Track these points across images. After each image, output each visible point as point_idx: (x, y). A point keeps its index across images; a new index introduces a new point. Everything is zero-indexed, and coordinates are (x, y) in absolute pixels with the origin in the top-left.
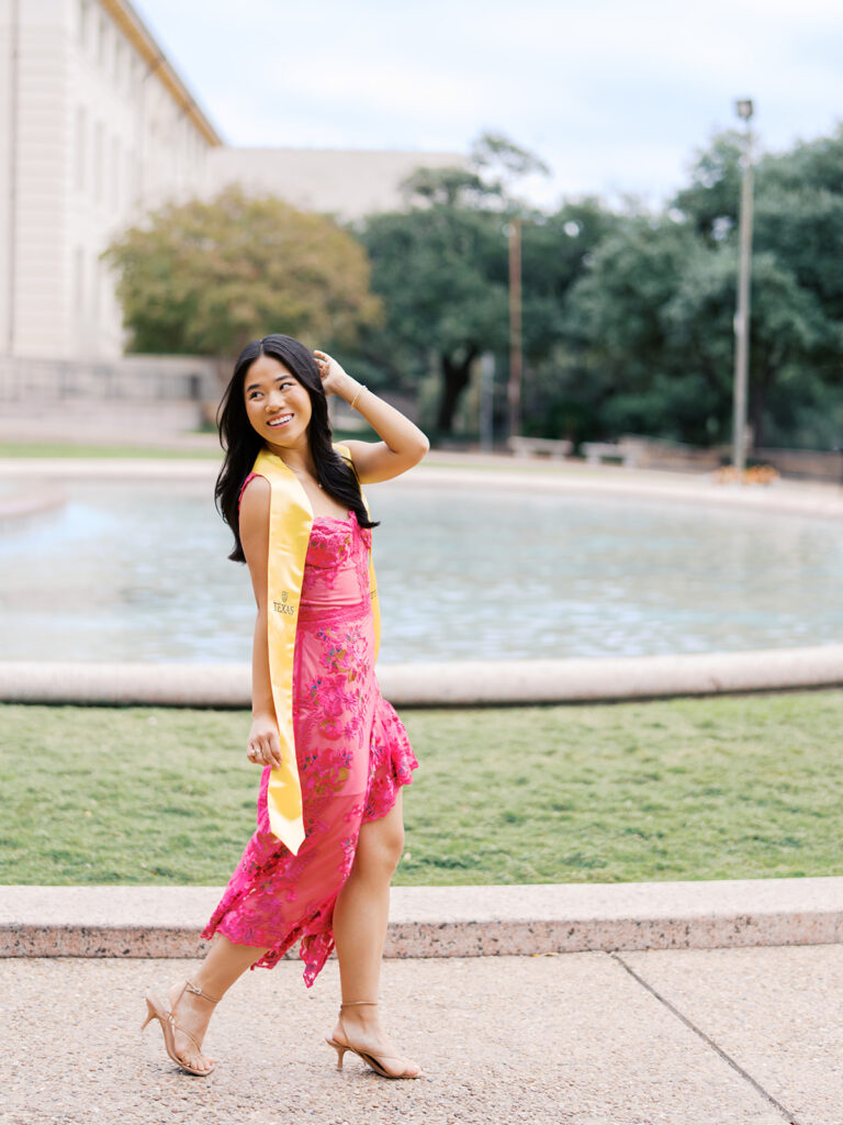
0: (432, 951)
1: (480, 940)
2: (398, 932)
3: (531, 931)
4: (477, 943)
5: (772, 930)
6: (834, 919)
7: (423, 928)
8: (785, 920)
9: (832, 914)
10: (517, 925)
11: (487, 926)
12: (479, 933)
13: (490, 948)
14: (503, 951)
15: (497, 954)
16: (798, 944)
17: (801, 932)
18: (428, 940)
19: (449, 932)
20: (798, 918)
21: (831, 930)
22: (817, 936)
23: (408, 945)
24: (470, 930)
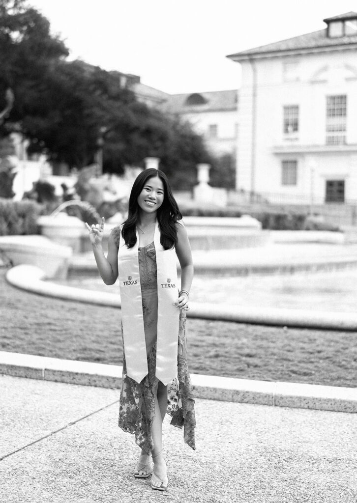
0: (73, 381)
1: (90, 380)
2: (62, 373)
3: (108, 379)
4: (88, 381)
5: (204, 393)
6: (232, 393)
7: (70, 374)
8: (209, 390)
9: (231, 390)
10: (103, 377)
11: (92, 376)
12: (89, 378)
13: (93, 384)
14: (98, 385)
15: (96, 386)
16: (214, 399)
17: (217, 395)
18: (72, 378)
19: (79, 376)
20: (215, 390)
21: (230, 397)
22: (224, 398)
23: (65, 378)
24: (86, 376)
